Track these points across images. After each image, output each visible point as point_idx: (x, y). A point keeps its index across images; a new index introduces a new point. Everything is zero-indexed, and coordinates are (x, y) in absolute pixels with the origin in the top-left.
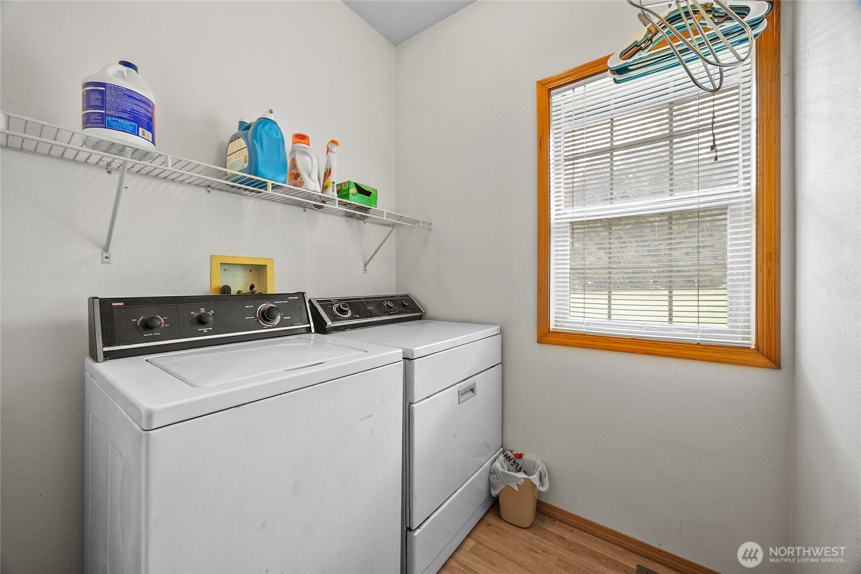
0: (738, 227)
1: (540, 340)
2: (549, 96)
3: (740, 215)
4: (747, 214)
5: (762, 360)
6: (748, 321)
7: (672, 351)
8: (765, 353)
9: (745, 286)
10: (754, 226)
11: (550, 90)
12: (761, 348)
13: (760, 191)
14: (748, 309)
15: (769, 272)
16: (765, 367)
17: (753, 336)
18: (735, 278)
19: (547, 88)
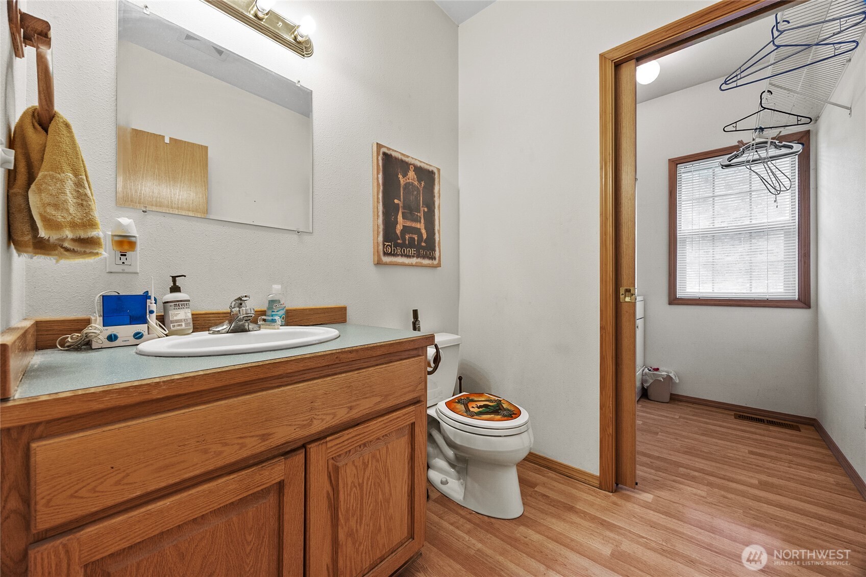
0: (789, 241)
1: (670, 303)
2: (677, 167)
3: (790, 235)
4: (793, 234)
5: (801, 305)
6: (795, 287)
7: (753, 303)
8: (803, 301)
9: (793, 269)
10: (797, 240)
11: (677, 164)
12: (801, 299)
13: (800, 223)
14: (795, 281)
15: (805, 262)
16: (803, 308)
17: (797, 294)
18: (787, 274)
19: (674, 164)
